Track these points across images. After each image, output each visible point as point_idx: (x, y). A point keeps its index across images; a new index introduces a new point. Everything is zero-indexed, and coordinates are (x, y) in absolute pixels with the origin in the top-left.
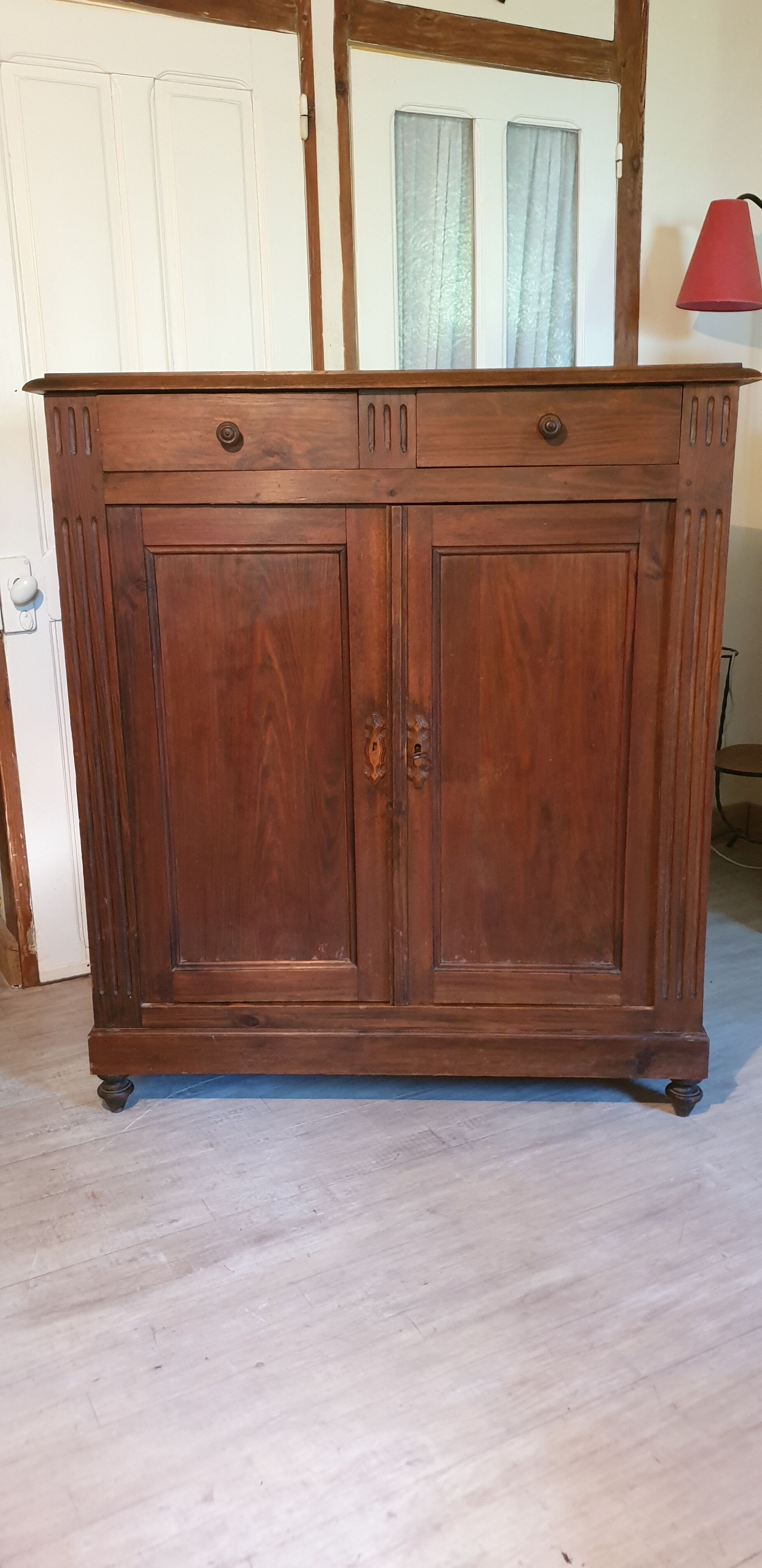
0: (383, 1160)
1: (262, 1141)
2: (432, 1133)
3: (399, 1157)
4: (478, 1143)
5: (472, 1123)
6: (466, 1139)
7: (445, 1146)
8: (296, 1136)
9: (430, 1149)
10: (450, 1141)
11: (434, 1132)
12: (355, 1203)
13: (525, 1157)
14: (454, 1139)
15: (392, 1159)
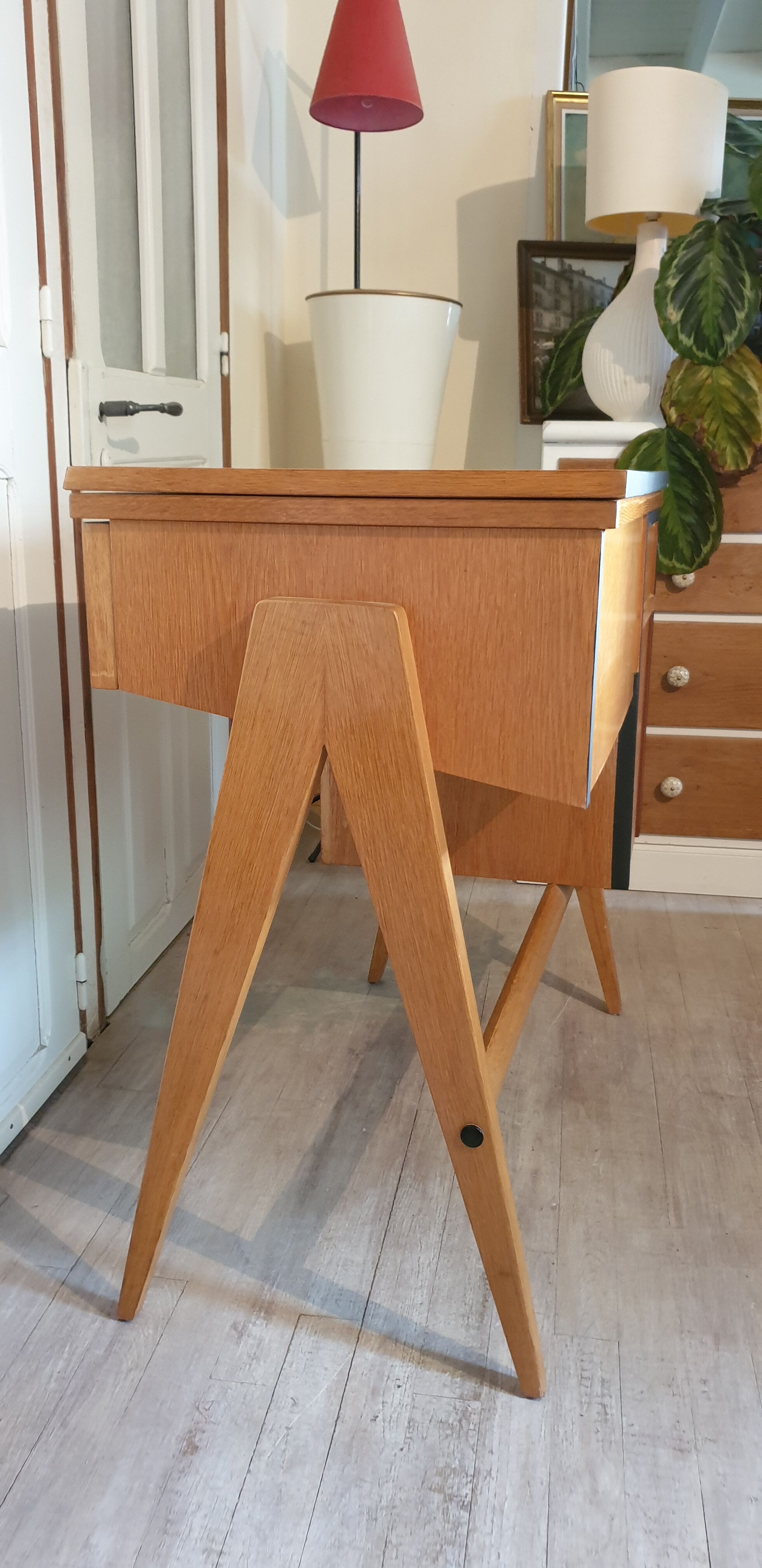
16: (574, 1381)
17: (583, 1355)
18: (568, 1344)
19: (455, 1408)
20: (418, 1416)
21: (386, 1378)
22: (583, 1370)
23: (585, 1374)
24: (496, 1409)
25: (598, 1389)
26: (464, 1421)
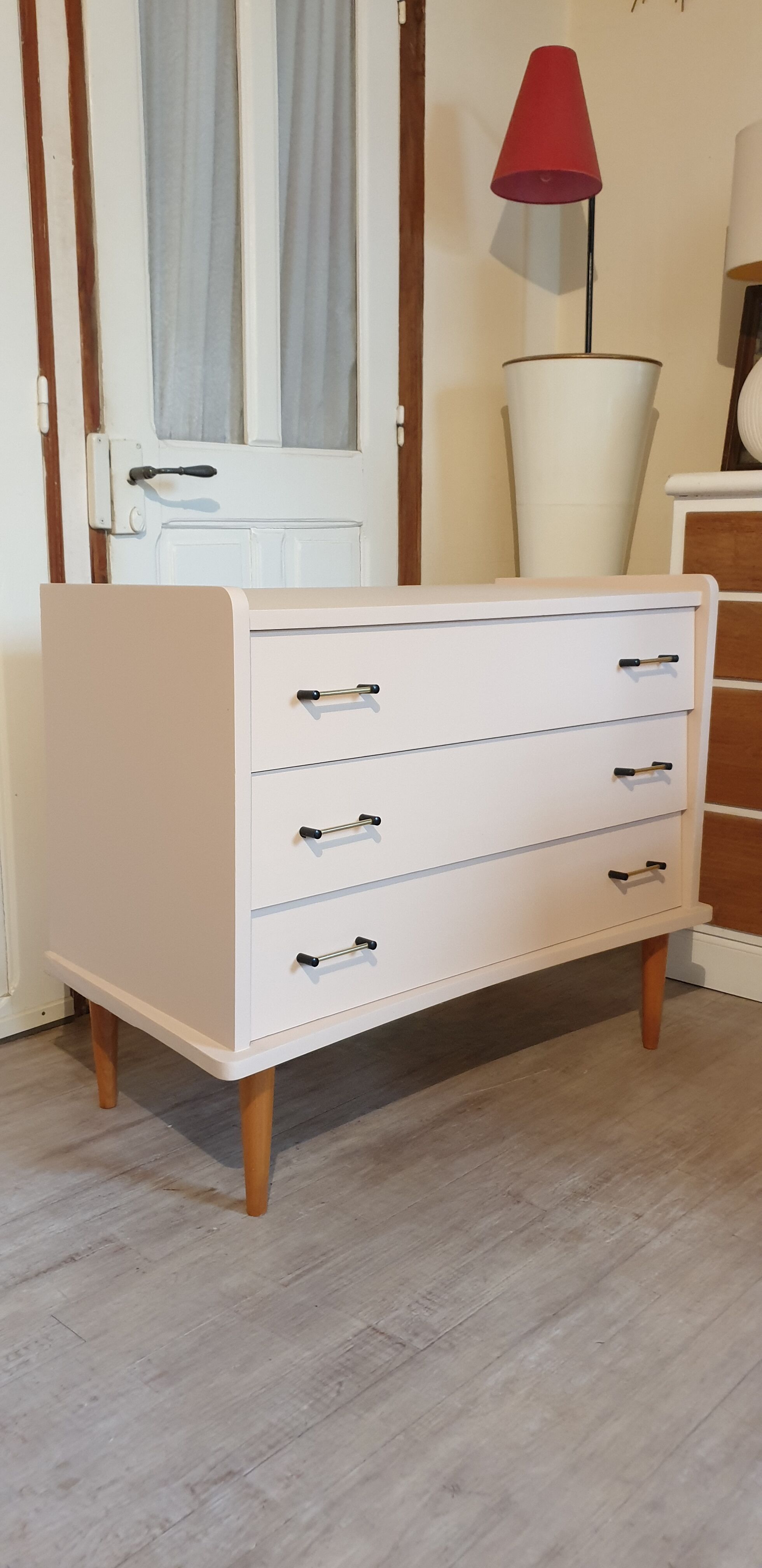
0: (318, 1400)
1: (86, 1405)
2: (374, 1329)
3: (343, 1388)
4: (456, 1335)
5: (429, 1300)
6: (435, 1332)
7: (407, 1352)
8: (146, 1383)
9: (388, 1362)
10: (411, 1340)
11: (379, 1327)
12: (308, 1504)
13: (542, 1345)
14: (416, 1335)
15: (333, 1395)
17: (44, 1338)
18: (48, 1326)
25: (12, 1365)
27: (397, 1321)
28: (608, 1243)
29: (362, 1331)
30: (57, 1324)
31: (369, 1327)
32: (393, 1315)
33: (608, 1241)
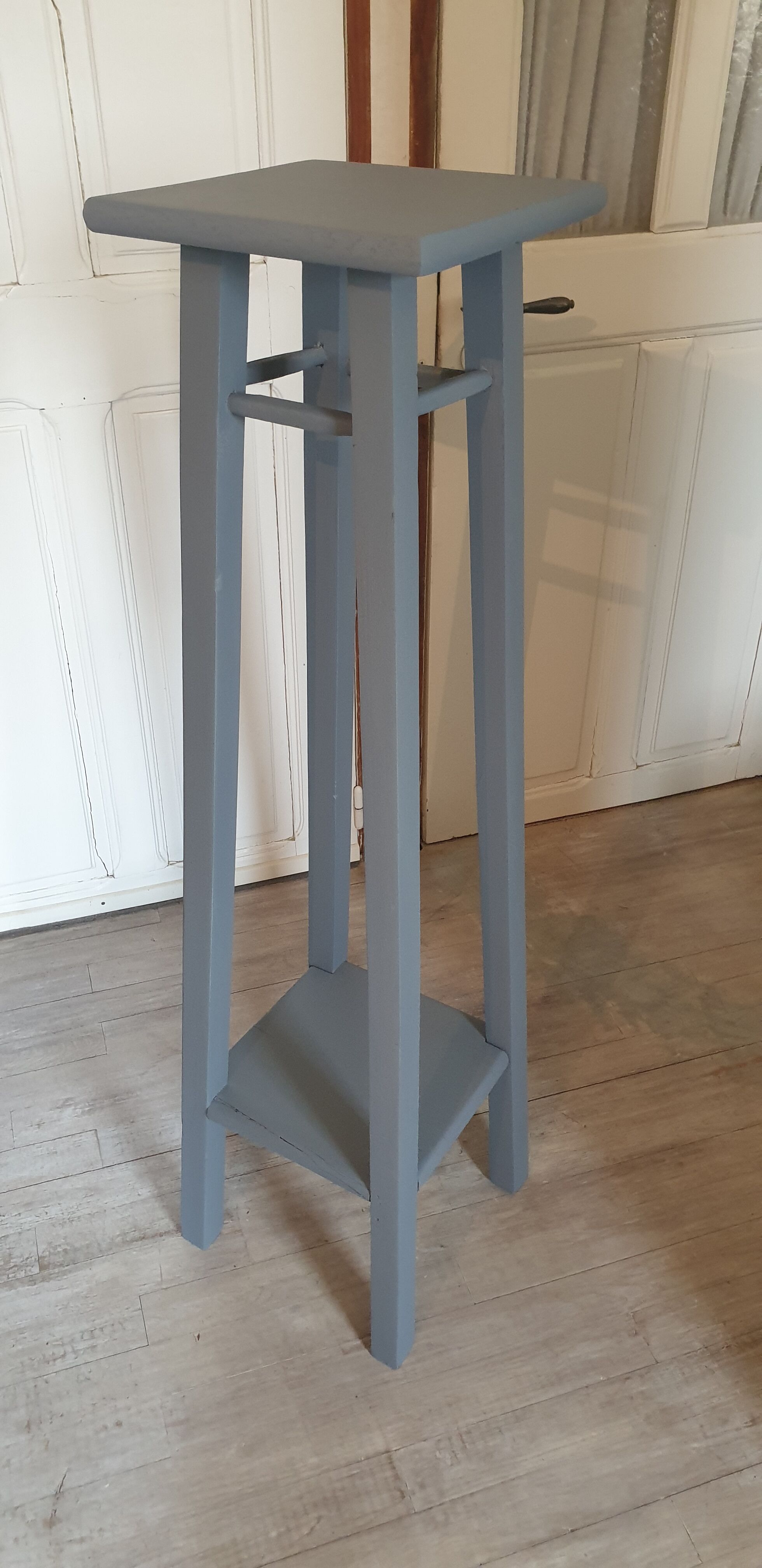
0: (290, 1531)
1: (109, 1428)
3: (317, 1527)
4: (459, 1507)
6: (442, 1494)
7: (401, 1508)
8: (167, 1426)
10: (413, 1493)
16: (86, 1326)
17: (120, 1323)
18: (130, 1309)
19: (28, 1258)
20: (11, 1239)
21: (46, 1206)
22: (102, 1329)
23: (97, 1332)
24: (35, 1284)
25: (81, 1346)
26: (16, 1269)
27: (417, 1456)
28: (694, 1449)
29: (378, 1454)
30: (139, 1309)
31: (387, 1452)
32: (418, 1446)
33: (695, 1445)
